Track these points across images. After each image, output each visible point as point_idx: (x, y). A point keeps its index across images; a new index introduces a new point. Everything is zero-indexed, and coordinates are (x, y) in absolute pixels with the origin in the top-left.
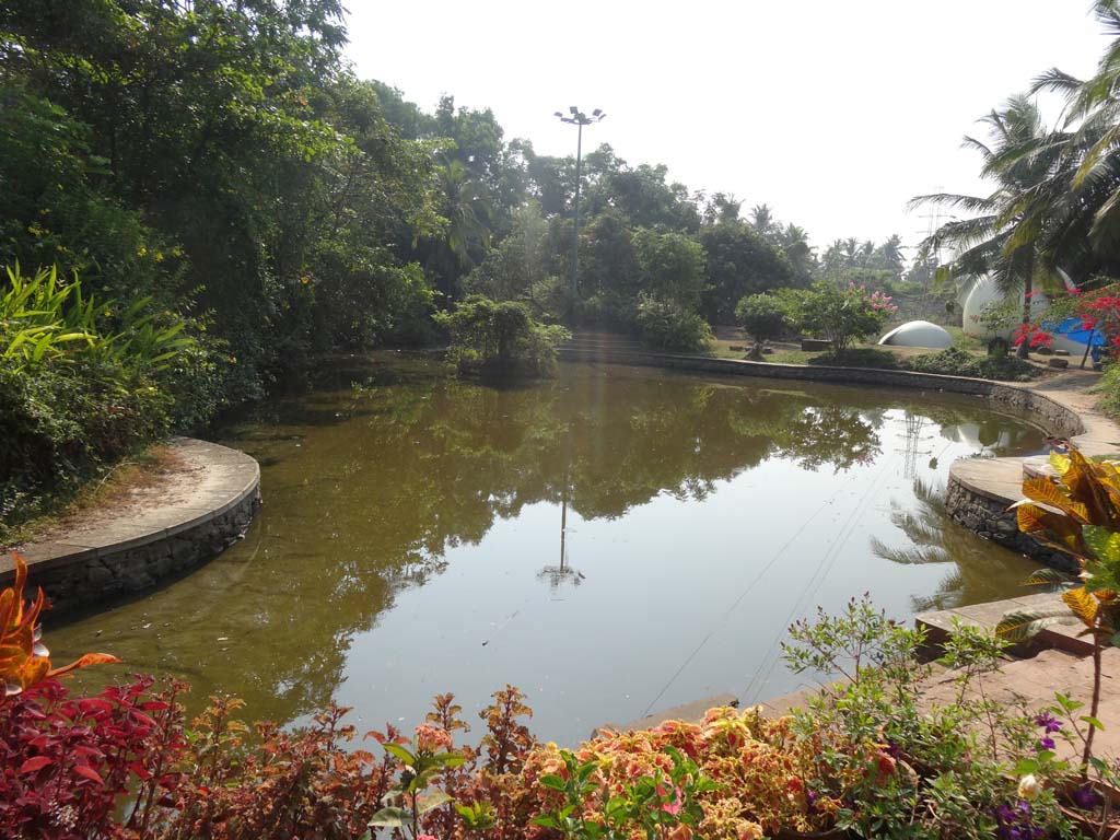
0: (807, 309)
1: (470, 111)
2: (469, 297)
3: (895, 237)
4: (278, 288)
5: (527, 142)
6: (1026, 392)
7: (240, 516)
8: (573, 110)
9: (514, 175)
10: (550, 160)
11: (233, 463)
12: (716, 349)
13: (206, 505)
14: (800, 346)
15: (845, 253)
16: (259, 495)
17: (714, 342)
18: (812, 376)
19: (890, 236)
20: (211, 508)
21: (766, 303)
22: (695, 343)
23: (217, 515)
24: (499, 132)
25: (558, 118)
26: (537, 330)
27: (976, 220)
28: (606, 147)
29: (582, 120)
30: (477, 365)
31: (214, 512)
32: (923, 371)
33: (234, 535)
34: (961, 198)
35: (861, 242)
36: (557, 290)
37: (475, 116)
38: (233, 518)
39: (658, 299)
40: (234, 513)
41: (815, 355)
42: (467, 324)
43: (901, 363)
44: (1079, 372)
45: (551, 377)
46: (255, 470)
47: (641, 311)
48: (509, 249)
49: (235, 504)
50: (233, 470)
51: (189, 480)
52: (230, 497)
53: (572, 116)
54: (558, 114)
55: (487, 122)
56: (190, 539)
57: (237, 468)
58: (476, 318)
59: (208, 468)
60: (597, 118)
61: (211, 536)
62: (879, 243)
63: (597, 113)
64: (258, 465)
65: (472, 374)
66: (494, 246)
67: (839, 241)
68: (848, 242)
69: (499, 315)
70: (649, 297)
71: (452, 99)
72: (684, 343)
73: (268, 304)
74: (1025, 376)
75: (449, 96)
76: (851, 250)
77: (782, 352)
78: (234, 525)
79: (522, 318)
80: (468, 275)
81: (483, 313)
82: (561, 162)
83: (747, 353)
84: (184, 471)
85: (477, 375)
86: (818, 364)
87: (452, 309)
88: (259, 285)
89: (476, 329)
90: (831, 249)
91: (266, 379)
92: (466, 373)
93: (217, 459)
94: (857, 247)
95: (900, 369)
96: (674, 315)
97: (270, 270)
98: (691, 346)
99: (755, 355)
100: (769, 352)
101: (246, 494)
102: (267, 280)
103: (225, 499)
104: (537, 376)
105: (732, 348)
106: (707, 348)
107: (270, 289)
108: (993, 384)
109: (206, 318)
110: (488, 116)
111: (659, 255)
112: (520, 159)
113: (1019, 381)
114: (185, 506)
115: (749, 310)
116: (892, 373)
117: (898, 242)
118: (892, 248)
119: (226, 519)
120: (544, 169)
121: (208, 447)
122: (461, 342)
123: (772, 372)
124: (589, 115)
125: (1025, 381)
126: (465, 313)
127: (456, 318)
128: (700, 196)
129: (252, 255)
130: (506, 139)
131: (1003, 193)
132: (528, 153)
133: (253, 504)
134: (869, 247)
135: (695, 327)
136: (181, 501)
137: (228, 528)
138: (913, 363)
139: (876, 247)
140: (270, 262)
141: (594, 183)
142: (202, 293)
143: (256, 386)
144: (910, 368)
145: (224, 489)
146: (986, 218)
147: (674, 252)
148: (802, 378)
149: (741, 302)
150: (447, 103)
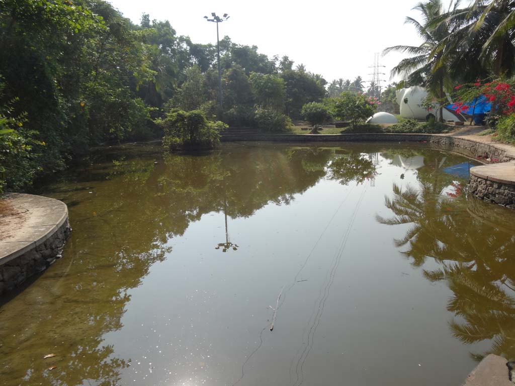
0: (338, 107)
1: (158, 21)
2: (172, 109)
3: (359, 77)
4: (67, 106)
5: (188, 37)
6: (449, 138)
7: (57, 242)
8: (213, 14)
9: (182, 53)
10: (200, 46)
11: (48, 206)
12: (295, 130)
13: (29, 238)
14: (335, 126)
15: (338, 86)
16: (68, 226)
17: (294, 127)
18: (343, 139)
19: (357, 77)
20: (32, 240)
21: (316, 106)
22: (285, 129)
23: (38, 244)
24: (174, 32)
25: (206, 19)
26: (210, 125)
27: (416, 57)
28: (227, 38)
29: (218, 20)
30: (179, 145)
31: (35, 242)
32: (396, 132)
33: (53, 256)
34: (408, 47)
35: (345, 80)
36: (213, 108)
37: (161, 24)
38: (51, 244)
39: (264, 107)
40: (52, 240)
41: (343, 129)
42: (173, 124)
43: (384, 130)
44: (471, 127)
45: (217, 149)
46: (64, 209)
47: (256, 114)
48: (187, 88)
49: (52, 234)
50: (49, 211)
51: (17, 220)
52: (47, 229)
53: (213, 18)
54: (206, 17)
55: (168, 27)
56: (18, 265)
57: (52, 209)
58: (176, 121)
59: (31, 210)
60: (226, 18)
61: (35, 260)
62: (352, 81)
63: (225, 15)
64: (66, 206)
65: (177, 150)
66: (179, 87)
67: (335, 80)
68: (339, 81)
69: (190, 118)
70: (259, 107)
71: (148, 15)
72: (279, 128)
73: (62, 115)
74: (446, 131)
75: (146, 14)
76: (340, 84)
77: (327, 129)
78: (52, 249)
79: (202, 118)
80: (167, 103)
81: (181, 118)
82: (205, 46)
83: (311, 131)
84: (13, 214)
85: (180, 150)
86: (347, 133)
87: (164, 117)
88: (56, 103)
89: (177, 127)
90: (332, 84)
91: (65, 158)
92: (174, 150)
93: (37, 204)
94: (343, 82)
95: (385, 132)
96: (273, 115)
97: (61, 96)
98: (282, 129)
99: (315, 131)
100: (321, 129)
101: (59, 226)
102: (60, 101)
103: (44, 231)
104: (212, 149)
105: (302, 129)
106: (290, 130)
107: (63, 106)
108: (431, 136)
109: (22, 118)
110: (167, 24)
111: (263, 86)
112: (185, 46)
113: (444, 133)
114: (12, 240)
115: (308, 110)
116: (381, 135)
117: (361, 79)
118: (358, 82)
119: (45, 245)
120: (197, 50)
121: (31, 197)
122: (170, 134)
123: (325, 139)
124: (221, 17)
125: (447, 133)
126: (171, 119)
127: (166, 122)
128: (276, 58)
129: (49, 86)
130: (178, 35)
131: (426, 45)
132: (189, 42)
133: (65, 232)
134: (348, 82)
135: (283, 120)
136: (10, 237)
137: (48, 252)
138: (391, 129)
139: (351, 82)
140: (60, 90)
141: (222, 56)
142: (17, 102)
143: (61, 162)
144: (389, 131)
145: (43, 224)
146: (420, 56)
147: (271, 83)
148: (338, 141)
149: (304, 107)
150: (146, 18)
